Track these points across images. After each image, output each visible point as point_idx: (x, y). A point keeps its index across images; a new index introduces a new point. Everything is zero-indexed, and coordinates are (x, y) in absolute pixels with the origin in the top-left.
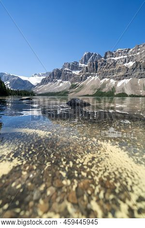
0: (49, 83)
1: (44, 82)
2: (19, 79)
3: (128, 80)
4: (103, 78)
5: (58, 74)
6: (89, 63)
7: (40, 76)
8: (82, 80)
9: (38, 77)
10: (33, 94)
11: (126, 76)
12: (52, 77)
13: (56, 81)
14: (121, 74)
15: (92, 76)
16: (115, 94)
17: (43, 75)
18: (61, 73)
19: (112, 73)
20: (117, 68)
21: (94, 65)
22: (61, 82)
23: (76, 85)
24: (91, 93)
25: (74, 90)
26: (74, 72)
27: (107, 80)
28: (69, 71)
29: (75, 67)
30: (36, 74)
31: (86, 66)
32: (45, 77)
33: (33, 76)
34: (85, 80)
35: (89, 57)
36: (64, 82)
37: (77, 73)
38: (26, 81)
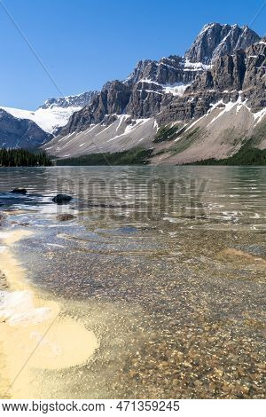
0: (93, 127)
1: (77, 122)
4: (263, 105)
5: (119, 98)
6: (216, 58)
7: (67, 105)
8: (193, 111)
9: (61, 109)
10: (46, 160)
12: (101, 105)
13: (114, 119)
15: (227, 98)
17: (75, 101)
18: (129, 94)
21: (231, 65)
22: (129, 122)
23: (176, 128)
24: (223, 152)
25: (168, 145)
26: (168, 90)
28: (154, 87)
29: (172, 71)
30: (53, 101)
31: (207, 67)
32: (79, 108)
33: (45, 107)
34: (203, 112)
35: (218, 41)
36: (138, 121)
37: (177, 90)
38: (25, 121)
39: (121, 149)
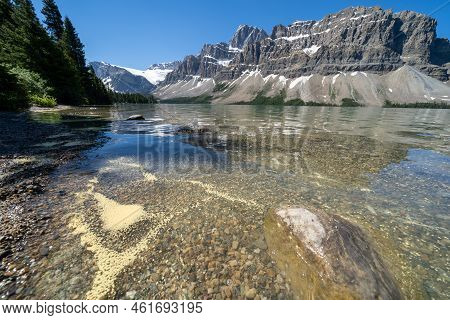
0: (180, 82)
1: (170, 79)
2: (128, 74)
3: (308, 78)
4: (268, 73)
5: (192, 66)
6: (245, 45)
7: (163, 69)
8: (233, 75)
9: (160, 71)
10: (154, 101)
11: (305, 70)
12: (183, 69)
13: (191, 78)
14: (297, 66)
15: (250, 70)
16: (286, 100)
17: (168, 66)
18: (199, 64)
19: (282, 65)
20: (291, 56)
21: (253, 50)
22: (199, 80)
23: (224, 84)
24: (248, 98)
25: (220, 94)
26: (220, 62)
27: (274, 76)
28: (213, 61)
29: (222, 52)
30: (155, 65)
31: (241, 50)
32: (171, 71)
33: (151, 69)
34: (238, 76)
35: (246, 36)
36: (204, 80)
37: (225, 63)
38: (140, 77)
39: (196, 95)
